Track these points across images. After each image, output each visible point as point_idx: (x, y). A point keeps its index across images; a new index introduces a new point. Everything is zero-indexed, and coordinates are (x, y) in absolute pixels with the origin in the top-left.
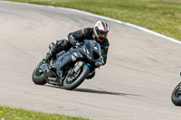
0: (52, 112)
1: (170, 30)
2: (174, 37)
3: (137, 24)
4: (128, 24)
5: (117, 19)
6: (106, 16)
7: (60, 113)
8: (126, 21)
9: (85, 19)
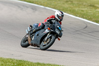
0: (8, 58)
1: (70, 11)
2: (73, 15)
3: (52, 8)
4: (47, 8)
5: (41, 5)
6: (35, 4)
7: (12, 58)
8: (46, 6)
9: (23, 6)
